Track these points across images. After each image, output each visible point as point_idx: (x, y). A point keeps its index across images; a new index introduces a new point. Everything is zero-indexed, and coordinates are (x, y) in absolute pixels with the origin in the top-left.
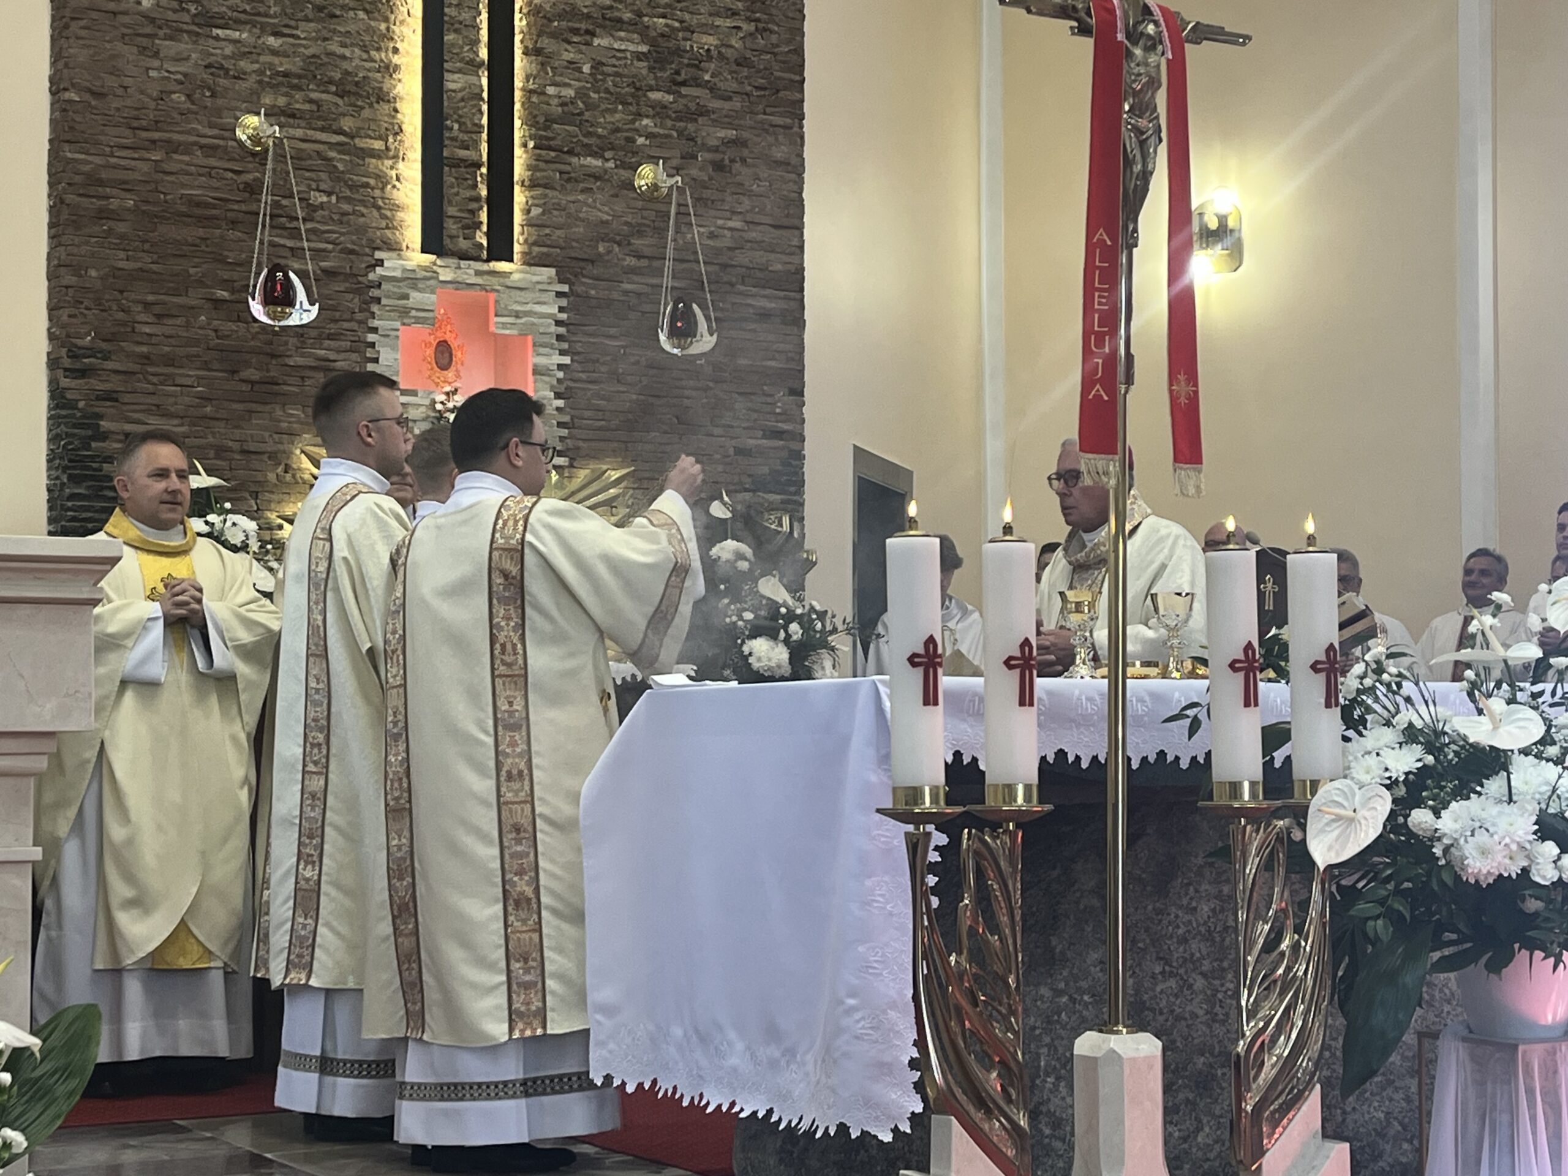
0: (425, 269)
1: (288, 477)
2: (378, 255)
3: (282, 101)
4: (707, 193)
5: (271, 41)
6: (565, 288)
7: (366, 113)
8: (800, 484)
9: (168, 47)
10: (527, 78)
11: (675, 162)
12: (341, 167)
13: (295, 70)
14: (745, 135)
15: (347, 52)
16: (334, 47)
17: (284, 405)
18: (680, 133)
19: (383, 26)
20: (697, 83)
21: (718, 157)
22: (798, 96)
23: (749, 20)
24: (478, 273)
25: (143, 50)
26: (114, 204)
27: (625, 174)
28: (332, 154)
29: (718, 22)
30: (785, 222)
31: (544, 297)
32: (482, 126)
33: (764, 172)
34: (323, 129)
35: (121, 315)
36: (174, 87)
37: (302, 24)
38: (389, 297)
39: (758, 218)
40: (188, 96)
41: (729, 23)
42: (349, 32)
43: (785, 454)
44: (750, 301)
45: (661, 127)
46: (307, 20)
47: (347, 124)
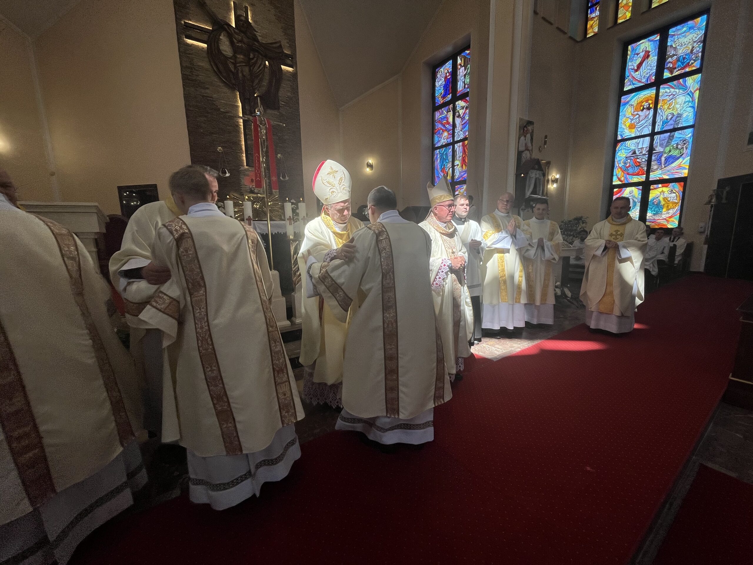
0: (248, 169)
2: (240, 167)
3: (224, 145)
4: (287, 158)
5: (221, 136)
7: (237, 147)
9: (205, 137)
11: (283, 154)
12: (234, 154)
13: (225, 140)
14: (293, 150)
15: (234, 138)
16: (231, 137)
17: (228, 188)
18: (284, 150)
19: (238, 135)
20: (285, 143)
21: (289, 153)
22: (301, 145)
23: (293, 134)
25: (202, 138)
28: (232, 153)
29: (288, 134)
33: (296, 155)
34: (230, 149)
36: (207, 143)
37: (226, 134)
38: (242, 173)
39: (295, 162)
40: (210, 144)
42: (233, 135)
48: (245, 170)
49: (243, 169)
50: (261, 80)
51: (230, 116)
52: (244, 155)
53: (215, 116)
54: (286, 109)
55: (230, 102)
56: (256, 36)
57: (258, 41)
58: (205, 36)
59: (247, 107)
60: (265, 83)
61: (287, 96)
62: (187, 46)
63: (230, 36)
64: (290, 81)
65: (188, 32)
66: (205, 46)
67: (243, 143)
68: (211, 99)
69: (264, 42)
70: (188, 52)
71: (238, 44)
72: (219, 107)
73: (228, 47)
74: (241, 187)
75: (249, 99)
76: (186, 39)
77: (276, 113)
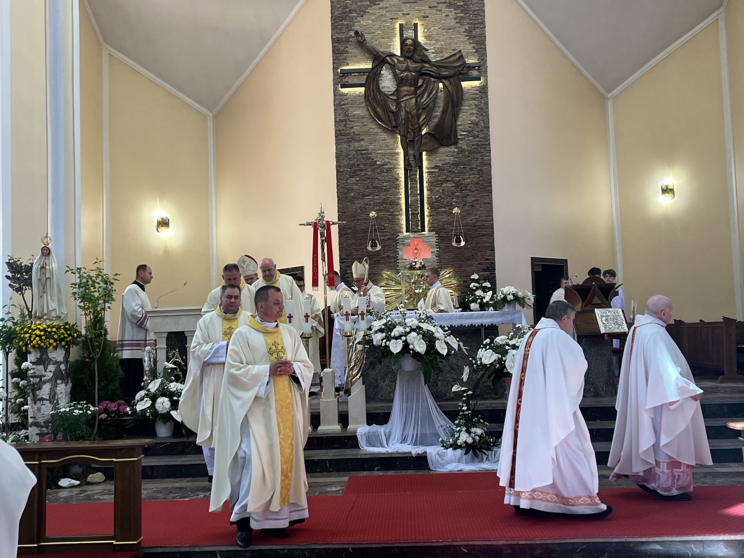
0: (408, 235)
1: (382, 278)
2: (398, 234)
3: (378, 208)
4: (469, 212)
5: (376, 197)
6: (437, 235)
7: (395, 208)
8: (494, 270)
9: (356, 202)
10: (428, 195)
11: (462, 207)
12: (390, 218)
13: (381, 202)
14: (478, 198)
15: (391, 197)
16: (388, 196)
17: (381, 265)
18: (463, 201)
19: (398, 191)
20: (466, 190)
21: (471, 204)
22: (491, 188)
23: (478, 174)
24: (419, 235)
25: (352, 203)
26: (348, 232)
27: (450, 211)
28: (389, 216)
29: (471, 176)
30: (488, 215)
31: (433, 238)
32: (418, 206)
33: (483, 205)
34: (387, 212)
35: (350, 252)
36: (358, 209)
37: (382, 193)
38: (400, 242)
39: (481, 215)
40: (361, 210)
41: (473, 176)
42: (391, 193)
43: (490, 263)
44: (480, 232)
45: (458, 200)
46: (383, 192)
47: (391, 210)
48: (405, 238)
49: (402, 237)
50: (432, 110)
51: (389, 168)
52: (404, 217)
53: (369, 173)
54: (468, 140)
55: (390, 150)
56: (426, 56)
57: (429, 62)
58: (363, 77)
59: (411, 152)
60: (438, 113)
61: (470, 122)
62: (342, 96)
63: (393, 67)
64: (474, 99)
65: (344, 80)
66: (362, 90)
67: (403, 201)
68: (366, 151)
69: (439, 59)
70: (343, 103)
71: (402, 75)
72: (375, 159)
73: (390, 81)
74: (399, 263)
75: (413, 141)
76: (342, 89)
77: (452, 150)
